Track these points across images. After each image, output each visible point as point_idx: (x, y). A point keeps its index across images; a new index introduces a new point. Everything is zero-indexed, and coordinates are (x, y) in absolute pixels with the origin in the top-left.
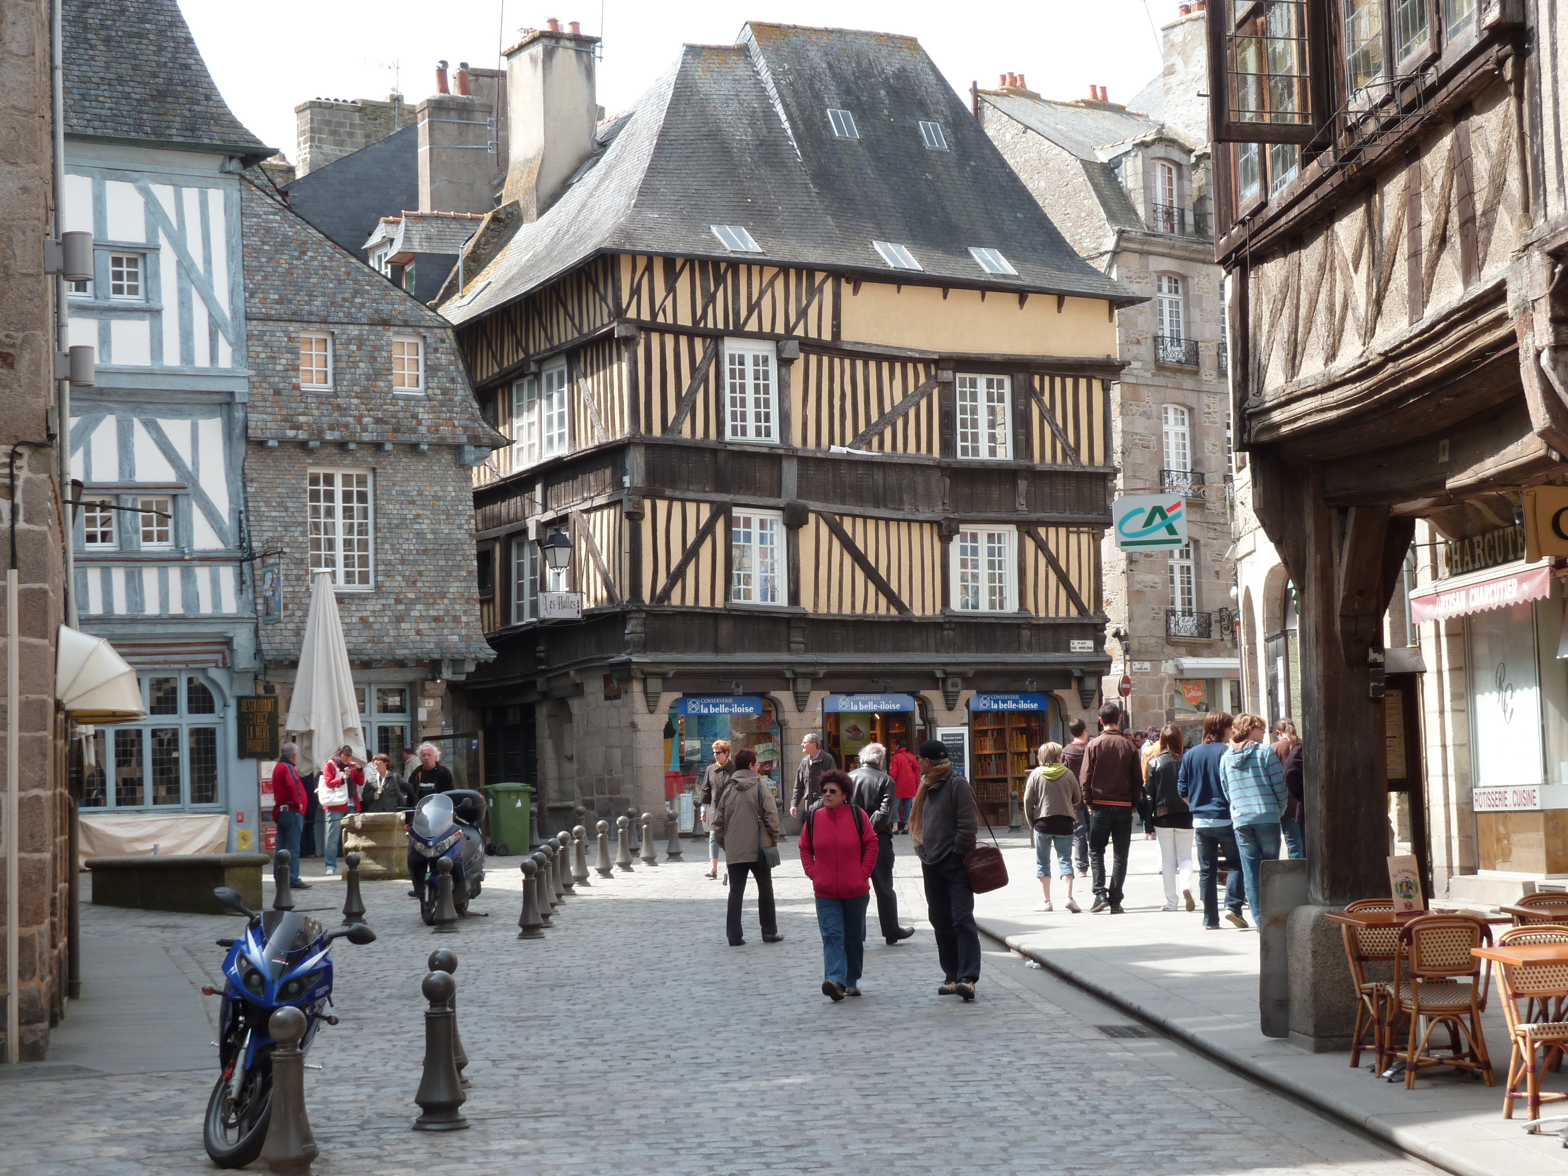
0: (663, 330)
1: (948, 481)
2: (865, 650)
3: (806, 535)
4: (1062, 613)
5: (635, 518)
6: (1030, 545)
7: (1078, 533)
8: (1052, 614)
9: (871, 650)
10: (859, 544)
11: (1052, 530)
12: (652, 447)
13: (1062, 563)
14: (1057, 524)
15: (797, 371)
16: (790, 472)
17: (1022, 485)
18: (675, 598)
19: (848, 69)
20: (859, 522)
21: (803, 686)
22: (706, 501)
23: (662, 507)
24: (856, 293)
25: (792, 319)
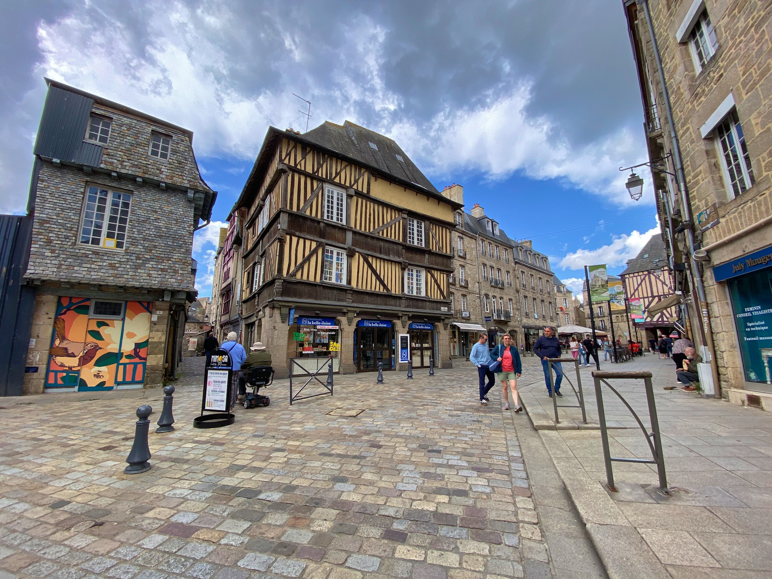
0: (300, 172)
1: (404, 250)
2: (374, 304)
3: (354, 260)
4: (439, 298)
5: (282, 242)
6: (429, 276)
7: (443, 274)
8: (436, 298)
10: (374, 266)
11: (436, 272)
12: (291, 215)
13: (439, 282)
14: (437, 270)
15: (353, 201)
16: (349, 236)
17: (427, 256)
18: (299, 276)
20: (374, 259)
21: (350, 315)
22: (314, 241)
23: (295, 239)
24: (376, 181)
25: (353, 183)
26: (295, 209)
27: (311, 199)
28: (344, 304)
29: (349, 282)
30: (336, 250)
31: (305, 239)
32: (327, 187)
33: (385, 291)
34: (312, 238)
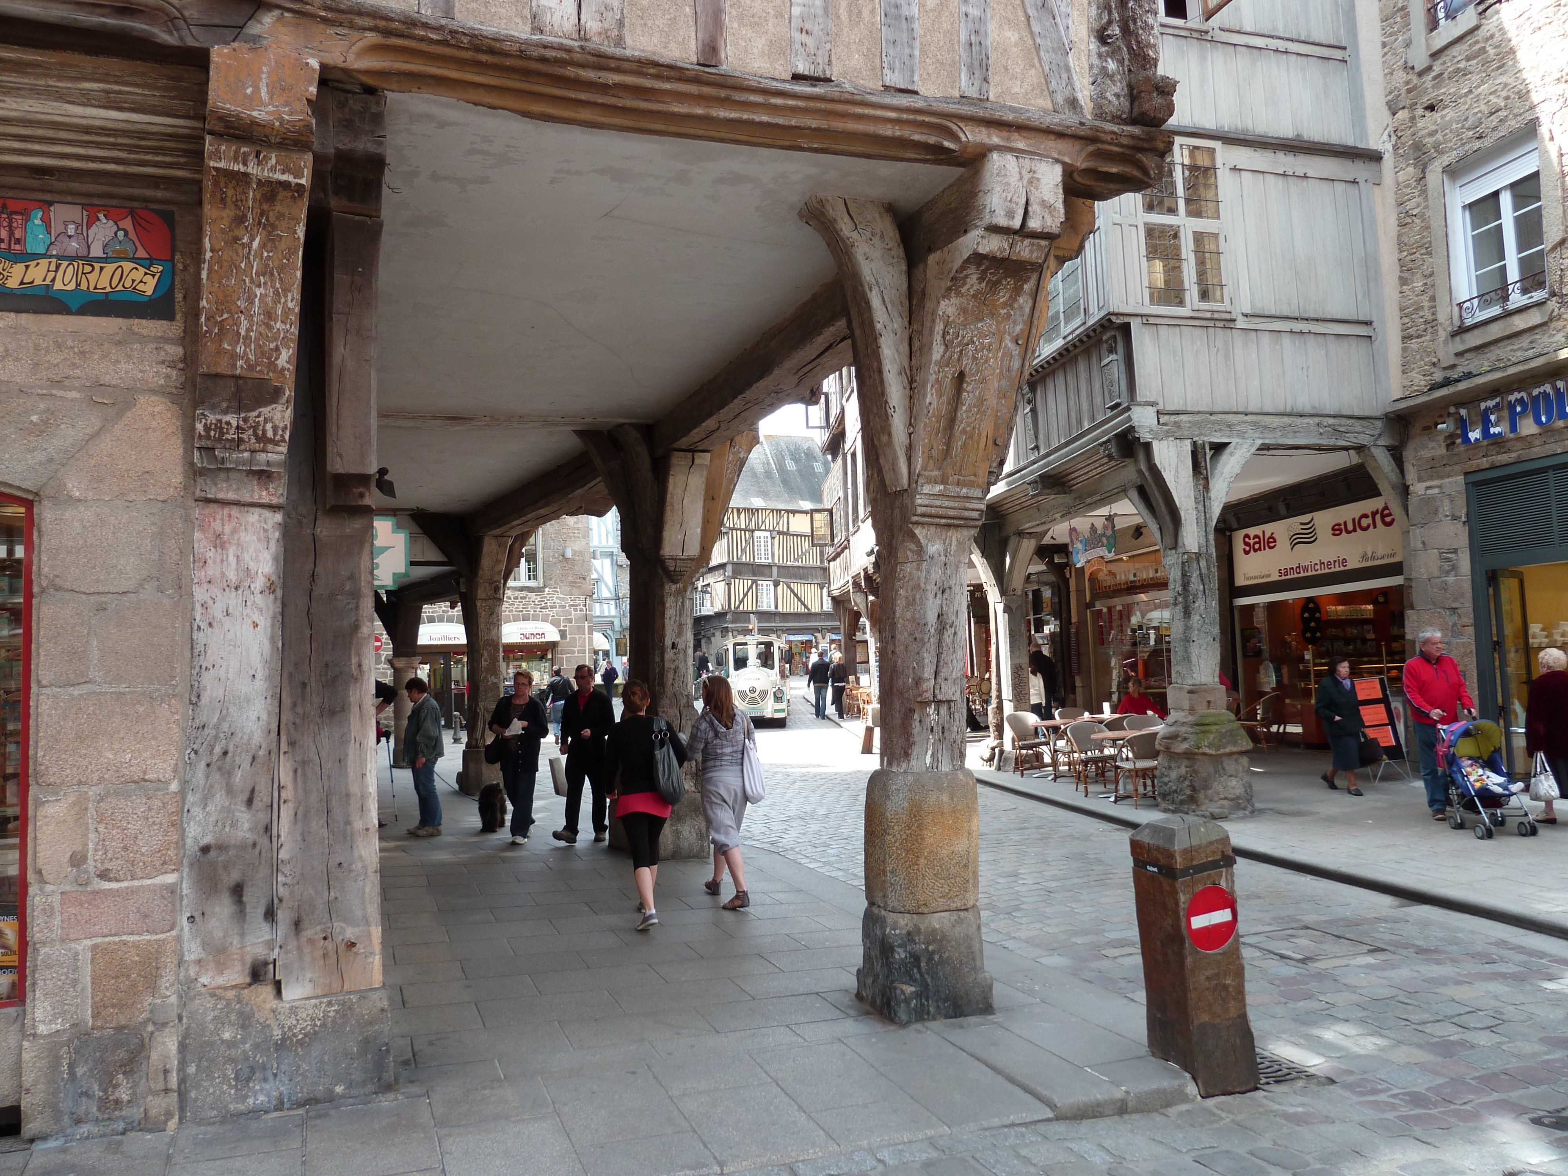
0: (737, 530)
1: (822, 571)
3: (780, 588)
5: (729, 585)
9: (799, 622)
10: (796, 591)
12: (733, 564)
15: (777, 539)
16: (775, 570)
18: (741, 608)
19: (792, 448)
20: (796, 584)
21: (779, 633)
22: (750, 580)
23: (737, 580)
29: (776, 607)
30: (765, 583)
31: (744, 579)
32: (757, 534)
33: (806, 610)
34: (748, 578)
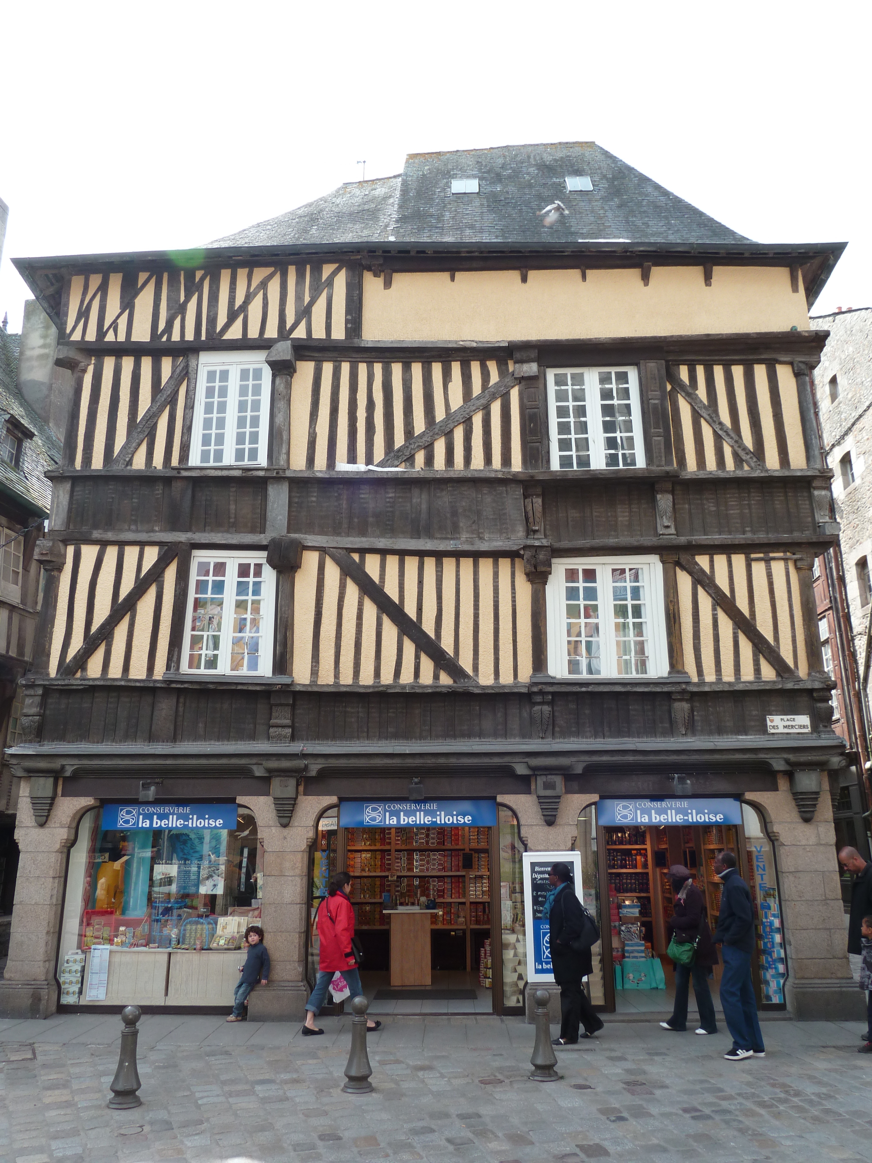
0: (114, 350)
1: (538, 502)
2: (396, 736)
3: (305, 580)
4: (748, 674)
6: (684, 581)
7: (768, 561)
8: (728, 676)
9: (406, 735)
10: (391, 590)
11: (720, 560)
13: (743, 604)
14: (728, 549)
16: (279, 499)
17: (664, 501)
18: (93, 667)
20: (392, 562)
21: (281, 788)
22: (152, 544)
23: (89, 553)
24: (388, 284)
25: (290, 321)
26: (97, 463)
27: (152, 417)
28: (261, 747)
29: (281, 662)
30: (230, 559)
31: (121, 544)
32: (205, 364)
33: (445, 680)
34: (143, 537)
